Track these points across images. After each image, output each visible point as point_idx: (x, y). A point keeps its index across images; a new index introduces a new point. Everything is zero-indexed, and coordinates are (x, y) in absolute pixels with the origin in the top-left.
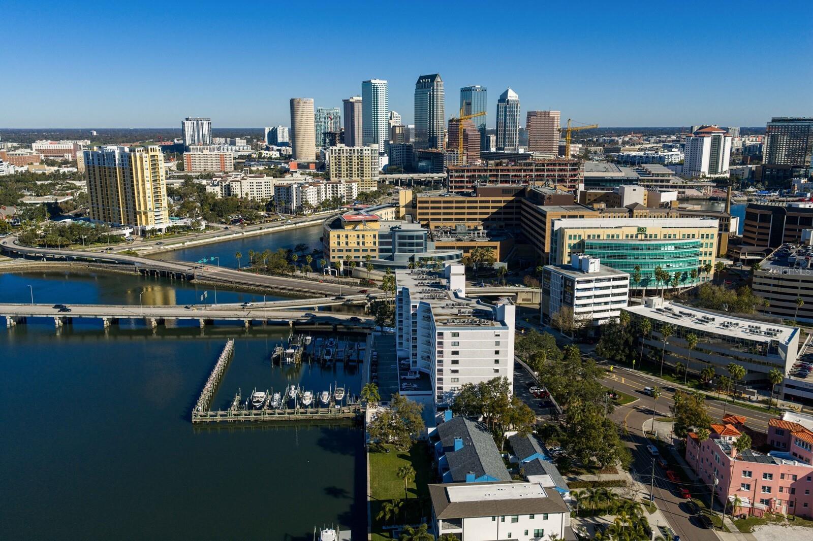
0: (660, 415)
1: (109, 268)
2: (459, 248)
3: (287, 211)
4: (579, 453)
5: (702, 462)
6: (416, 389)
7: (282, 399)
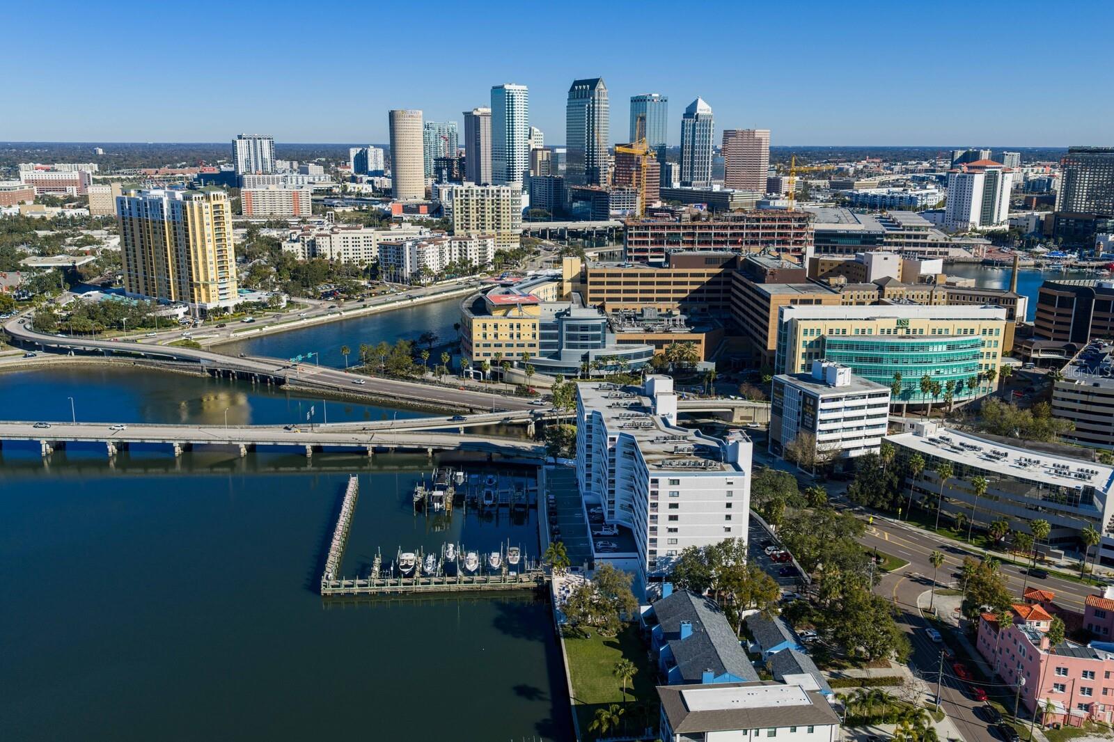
0: (939, 586)
1: (164, 366)
2: (649, 342)
3: (397, 278)
4: (843, 642)
5: (1001, 653)
6: (615, 550)
7: (438, 561)
